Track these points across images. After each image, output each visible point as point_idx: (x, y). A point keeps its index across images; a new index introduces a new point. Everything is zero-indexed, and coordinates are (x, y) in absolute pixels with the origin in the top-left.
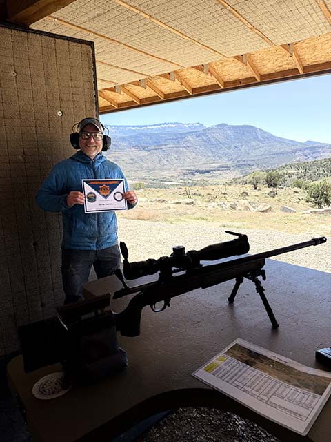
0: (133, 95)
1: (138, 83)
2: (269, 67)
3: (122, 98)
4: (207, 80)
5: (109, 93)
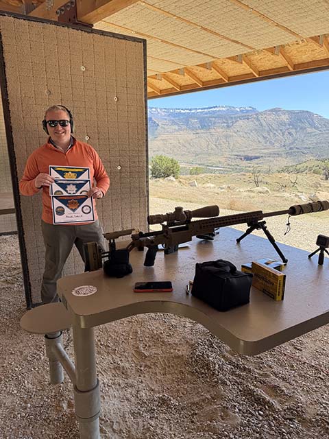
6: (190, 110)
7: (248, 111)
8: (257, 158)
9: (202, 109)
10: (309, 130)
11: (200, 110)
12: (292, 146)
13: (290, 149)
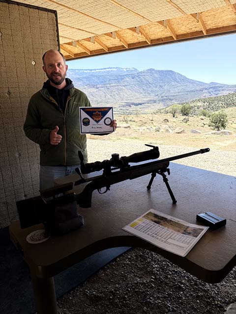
0: (85, 48)
1: (89, 39)
2: (182, 30)
3: (77, 50)
4: (139, 38)
5: (67, 46)
6: (91, 70)
7: (132, 71)
8: (140, 104)
9: (99, 69)
10: (173, 83)
11: (98, 71)
12: (163, 95)
13: (162, 97)
